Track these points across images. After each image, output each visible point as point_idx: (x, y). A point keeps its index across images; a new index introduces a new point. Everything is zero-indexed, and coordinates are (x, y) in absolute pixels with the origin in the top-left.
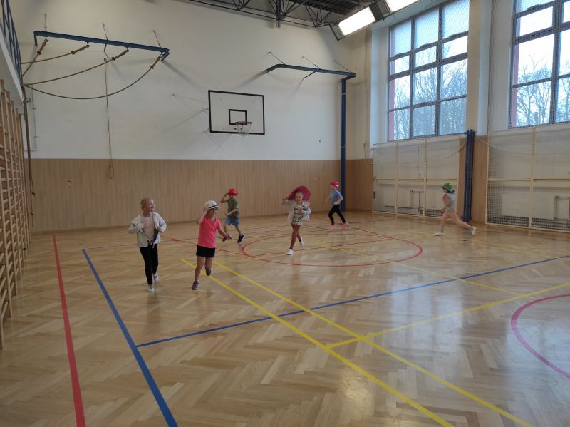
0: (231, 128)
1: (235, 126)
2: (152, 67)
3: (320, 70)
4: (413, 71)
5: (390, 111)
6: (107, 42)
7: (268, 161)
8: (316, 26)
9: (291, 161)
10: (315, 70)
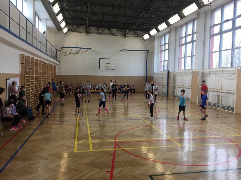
9: (128, 76)
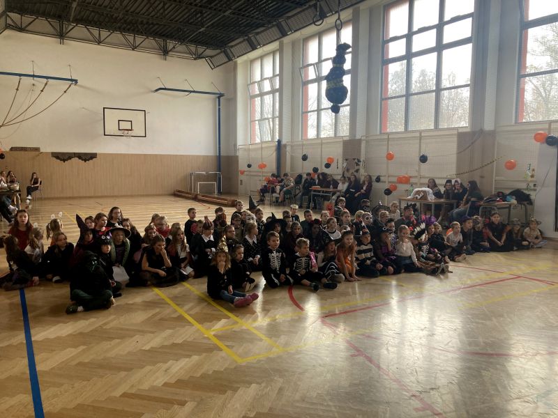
0: (120, 133)
1: (122, 131)
2: (65, 92)
3: (194, 92)
4: (262, 95)
5: (253, 121)
6: (34, 76)
7: (156, 155)
8: (195, 59)
10: (191, 92)
